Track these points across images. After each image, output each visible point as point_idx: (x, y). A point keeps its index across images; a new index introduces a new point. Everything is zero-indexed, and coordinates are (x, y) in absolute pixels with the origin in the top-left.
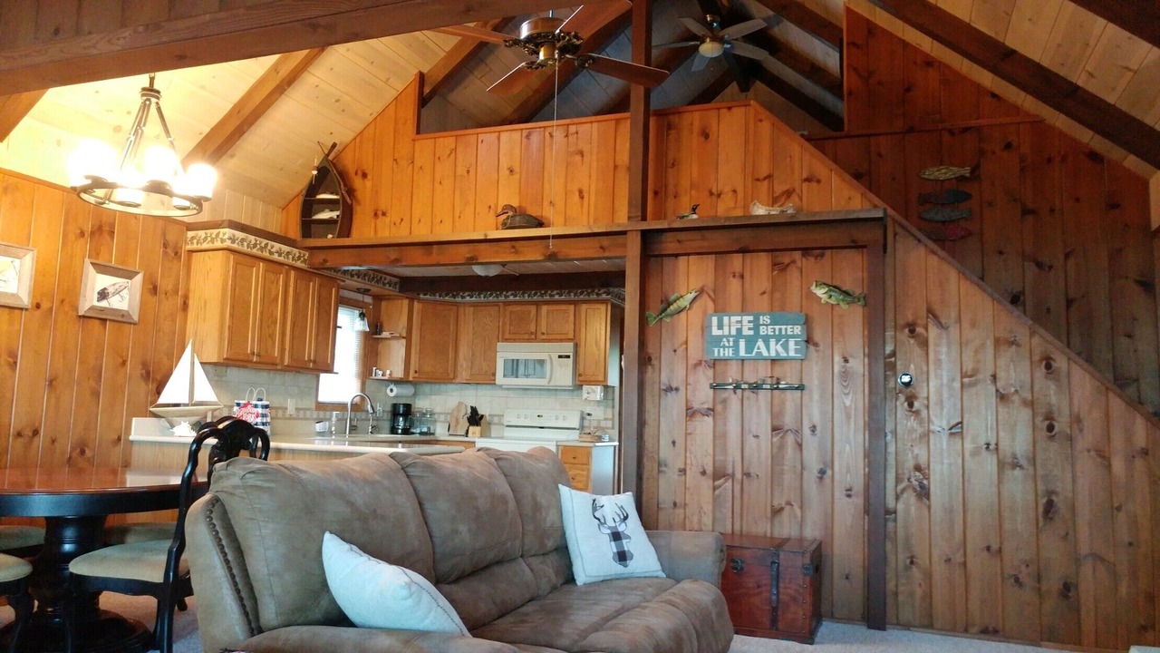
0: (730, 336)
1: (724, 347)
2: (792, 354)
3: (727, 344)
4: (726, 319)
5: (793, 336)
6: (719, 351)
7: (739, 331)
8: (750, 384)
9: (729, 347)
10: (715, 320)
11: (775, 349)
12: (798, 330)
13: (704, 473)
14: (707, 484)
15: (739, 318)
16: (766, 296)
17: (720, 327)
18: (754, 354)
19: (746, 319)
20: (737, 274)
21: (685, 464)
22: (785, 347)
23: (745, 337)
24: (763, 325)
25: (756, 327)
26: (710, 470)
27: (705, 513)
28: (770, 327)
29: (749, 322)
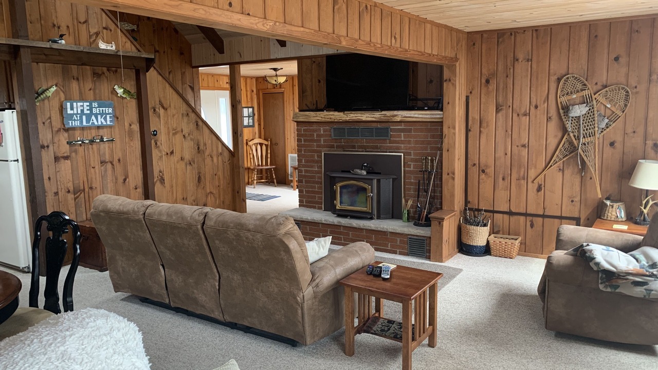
0: (77, 114)
1: (75, 120)
2: (108, 123)
3: (76, 119)
4: (75, 104)
5: (109, 114)
6: (72, 123)
7: (82, 111)
8: (90, 140)
9: (77, 120)
10: (68, 104)
11: (101, 121)
12: (110, 110)
13: (69, 192)
14: (71, 197)
15: (82, 104)
16: (92, 91)
17: (72, 109)
18: (90, 124)
19: (86, 104)
20: (75, 78)
21: (58, 189)
22: (105, 119)
23: (86, 114)
24: (94, 107)
25: (91, 110)
26: (71, 189)
27: (71, 213)
28: (97, 109)
29: (87, 106)
